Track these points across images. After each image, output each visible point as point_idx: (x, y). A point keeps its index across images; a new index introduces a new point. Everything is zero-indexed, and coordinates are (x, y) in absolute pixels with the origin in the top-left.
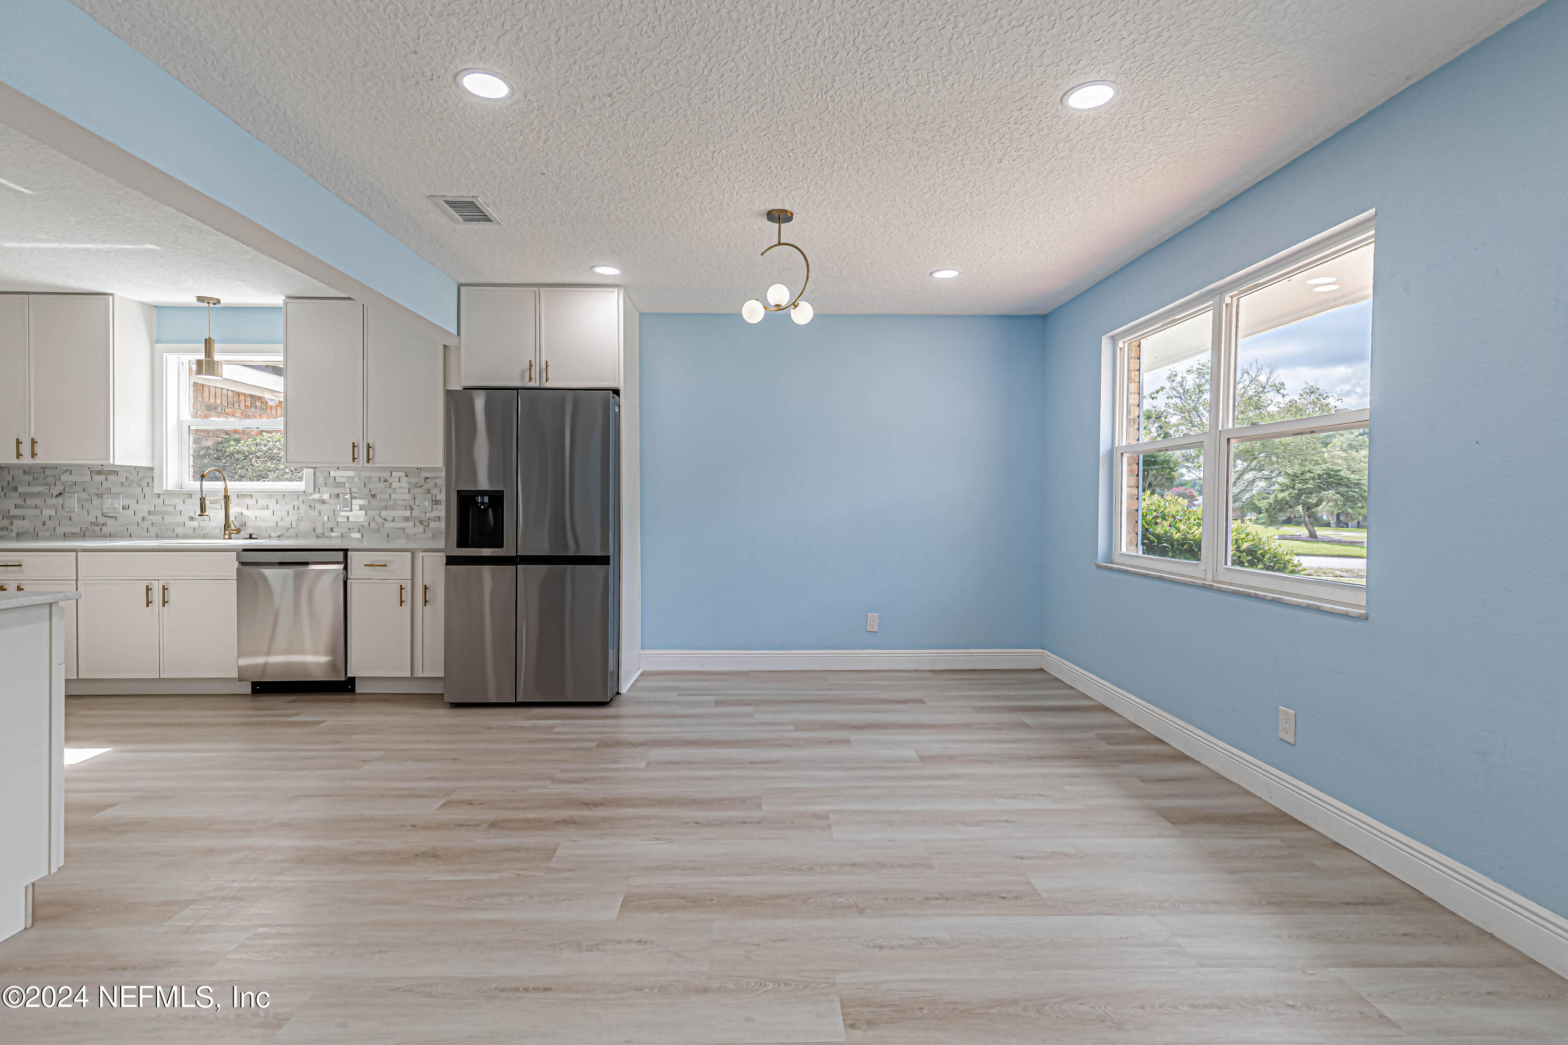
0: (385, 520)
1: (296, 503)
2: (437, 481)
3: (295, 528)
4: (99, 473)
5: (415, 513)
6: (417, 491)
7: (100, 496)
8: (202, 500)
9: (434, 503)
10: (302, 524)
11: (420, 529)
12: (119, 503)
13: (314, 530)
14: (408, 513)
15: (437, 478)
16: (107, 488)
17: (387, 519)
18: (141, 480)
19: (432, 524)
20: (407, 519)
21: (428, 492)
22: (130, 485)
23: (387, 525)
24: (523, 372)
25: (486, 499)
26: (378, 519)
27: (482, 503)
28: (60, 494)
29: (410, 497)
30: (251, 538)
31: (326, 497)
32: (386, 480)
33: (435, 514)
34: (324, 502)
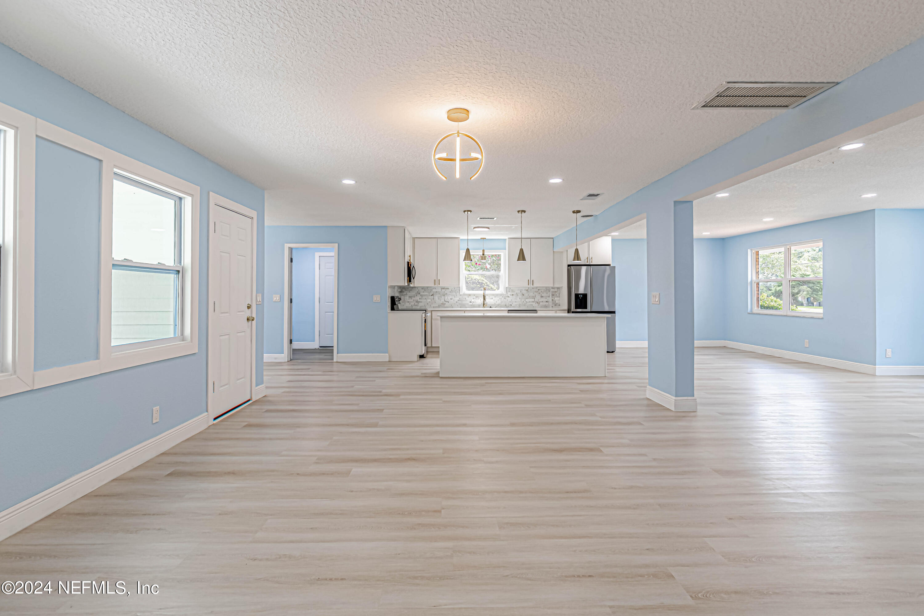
0: (527, 302)
1: (500, 297)
2: (542, 291)
3: (500, 305)
4: (443, 289)
5: (536, 300)
6: (535, 293)
7: (444, 295)
9: (541, 297)
10: (502, 303)
11: (537, 305)
12: (449, 298)
13: (506, 305)
14: (533, 300)
15: (542, 289)
16: (446, 293)
18: (456, 291)
19: (541, 303)
20: (533, 302)
21: (539, 293)
22: (453, 293)
24: (585, 260)
25: (582, 296)
26: (525, 302)
27: (581, 297)
28: (432, 295)
29: (534, 295)
30: (491, 307)
31: (509, 295)
32: (527, 290)
33: (542, 300)
34: (508, 297)
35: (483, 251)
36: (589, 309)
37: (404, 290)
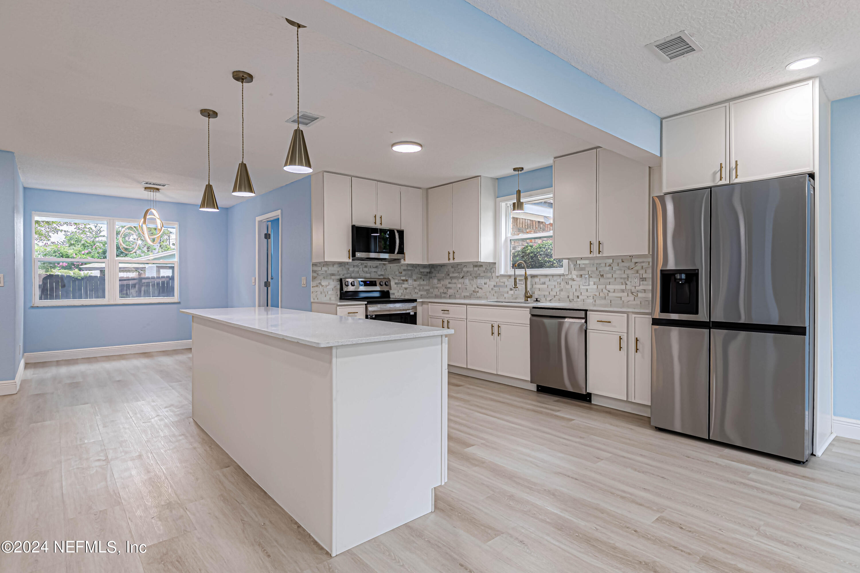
0: (609, 291)
1: (559, 281)
2: (643, 264)
3: (558, 295)
4: (476, 266)
5: (628, 287)
6: (628, 272)
7: (476, 278)
8: (515, 279)
9: (641, 280)
10: (562, 293)
11: (631, 298)
12: (483, 281)
13: (568, 297)
14: (623, 287)
15: (643, 262)
16: (479, 274)
17: (610, 290)
18: (491, 269)
19: (640, 295)
20: (623, 291)
21: (637, 272)
22: (487, 272)
23: (610, 294)
24: (715, 173)
25: (683, 276)
26: (604, 290)
27: (681, 279)
28: (463, 277)
29: (625, 276)
30: (537, 301)
31: (574, 277)
32: (610, 265)
33: (641, 287)
34: (573, 280)
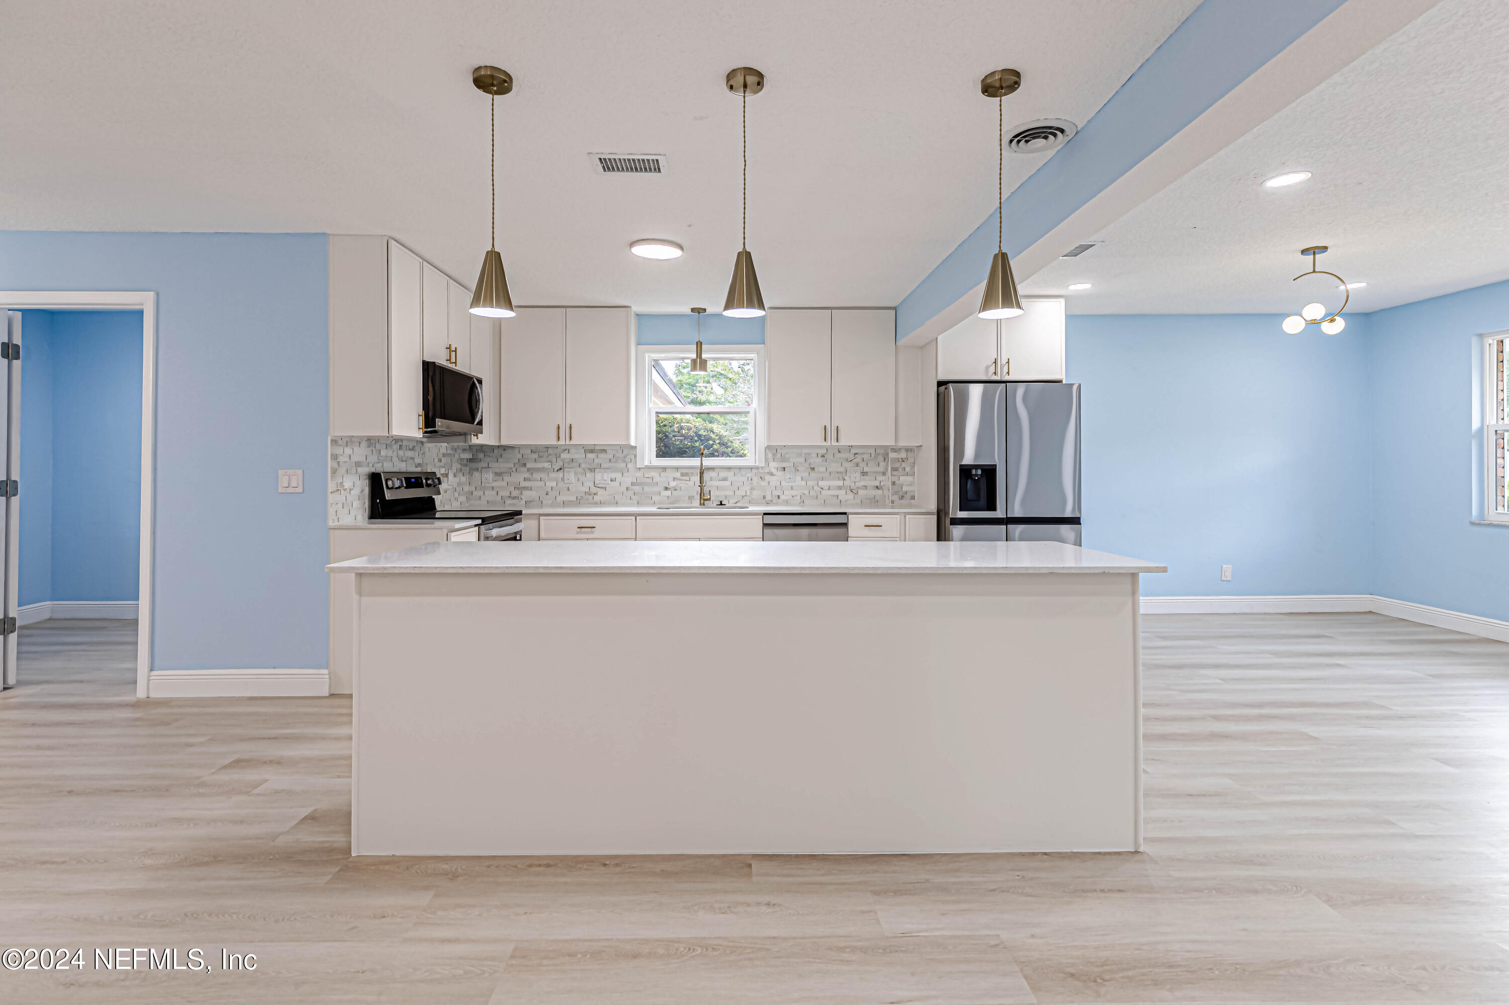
0: (822, 489)
1: (749, 475)
2: (864, 456)
3: (749, 496)
4: (592, 451)
5: (847, 483)
6: (847, 465)
7: (592, 470)
9: (862, 475)
10: (755, 493)
11: (850, 496)
12: (607, 476)
13: (764, 497)
14: (840, 483)
15: (864, 453)
16: (598, 464)
17: (824, 488)
18: (625, 457)
19: (861, 492)
20: (840, 488)
21: (857, 465)
22: (616, 462)
23: (824, 492)
24: (987, 368)
25: (979, 472)
26: (816, 488)
27: (976, 475)
28: (561, 469)
29: (842, 470)
30: (721, 504)
31: (774, 471)
32: (823, 456)
33: (862, 483)
34: (772, 474)
35: (699, 345)
36: (999, 513)
37: (481, 456)
